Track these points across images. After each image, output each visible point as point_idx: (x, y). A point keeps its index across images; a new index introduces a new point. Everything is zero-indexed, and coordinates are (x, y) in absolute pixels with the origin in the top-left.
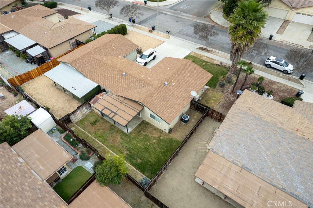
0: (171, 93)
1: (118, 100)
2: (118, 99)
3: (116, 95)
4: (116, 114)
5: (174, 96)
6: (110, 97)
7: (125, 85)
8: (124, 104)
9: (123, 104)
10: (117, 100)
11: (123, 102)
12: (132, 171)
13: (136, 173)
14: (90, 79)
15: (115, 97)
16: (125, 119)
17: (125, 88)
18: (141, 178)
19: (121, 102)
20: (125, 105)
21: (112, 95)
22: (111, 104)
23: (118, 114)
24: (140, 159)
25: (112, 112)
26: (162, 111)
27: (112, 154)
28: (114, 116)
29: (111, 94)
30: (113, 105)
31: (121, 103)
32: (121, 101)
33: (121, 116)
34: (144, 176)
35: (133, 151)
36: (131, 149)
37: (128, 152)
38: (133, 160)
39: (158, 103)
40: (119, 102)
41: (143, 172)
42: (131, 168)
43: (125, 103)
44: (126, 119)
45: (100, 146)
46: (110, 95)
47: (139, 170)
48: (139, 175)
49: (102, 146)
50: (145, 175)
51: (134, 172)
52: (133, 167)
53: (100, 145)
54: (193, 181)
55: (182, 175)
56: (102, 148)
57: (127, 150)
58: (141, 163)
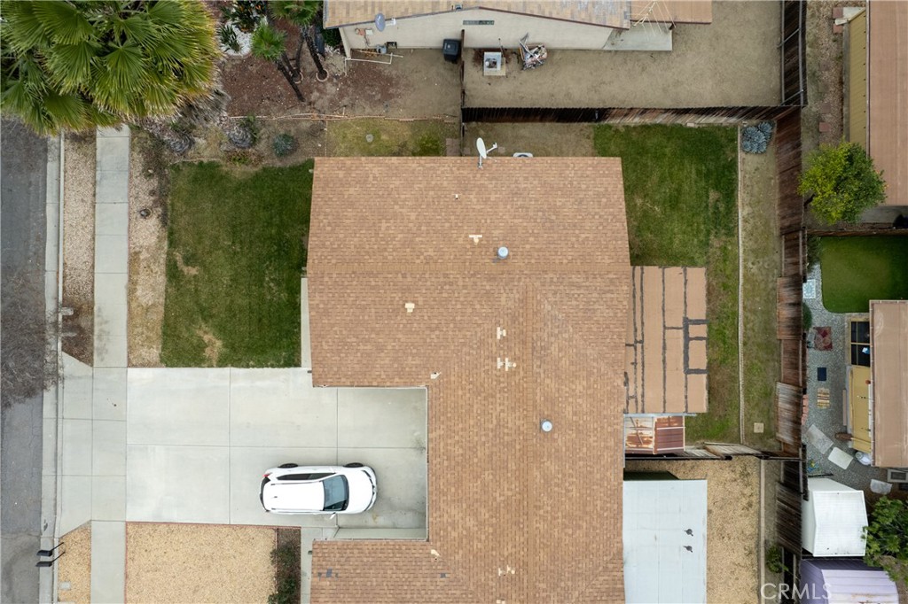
0: (521, 220)
1: (639, 361)
2: (635, 364)
3: (626, 383)
4: (687, 322)
5: (522, 207)
6: (643, 396)
7: (579, 387)
8: (639, 332)
9: (643, 335)
10: (639, 366)
11: (636, 342)
12: (750, 188)
13: (747, 176)
14: (620, 534)
15: (635, 382)
16: (685, 284)
17: (590, 374)
18: (749, 158)
19: (639, 346)
20: (643, 323)
21: (635, 397)
22: (664, 368)
23: (683, 315)
24: (708, 197)
25: (687, 339)
26: (604, 200)
27: (745, 267)
28: (697, 322)
29: (632, 402)
30: (664, 361)
31: (642, 342)
32: (636, 349)
33: (685, 302)
34: (740, 155)
35: (702, 227)
36: (702, 238)
37: (712, 237)
38: (721, 209)
39: (588, 225)
40: (643, 353)
41: (732, 167)
42: (745, 195)
43: (636, 330)
44: (683, 280)
45: (749, 314)
46: (636, 402)
47: (734, 177)
48: (748, 168)
49: (744, 308)
50: (737, 156)
51: (748, 183)
52: (741, 196)
53: (746, 317)
54: (674, 54)
55: (677, 83)
56: (749, 303)
57: (708, 244)
58: (716, 188)
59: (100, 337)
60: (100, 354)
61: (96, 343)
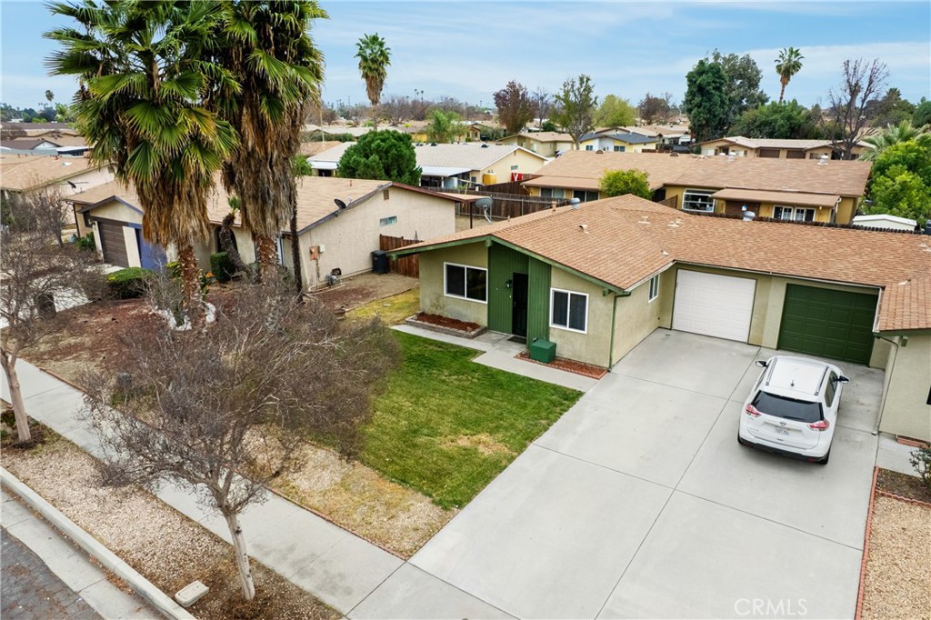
59: (302, 572)
60: (333, 590)
61: (307, 585)
